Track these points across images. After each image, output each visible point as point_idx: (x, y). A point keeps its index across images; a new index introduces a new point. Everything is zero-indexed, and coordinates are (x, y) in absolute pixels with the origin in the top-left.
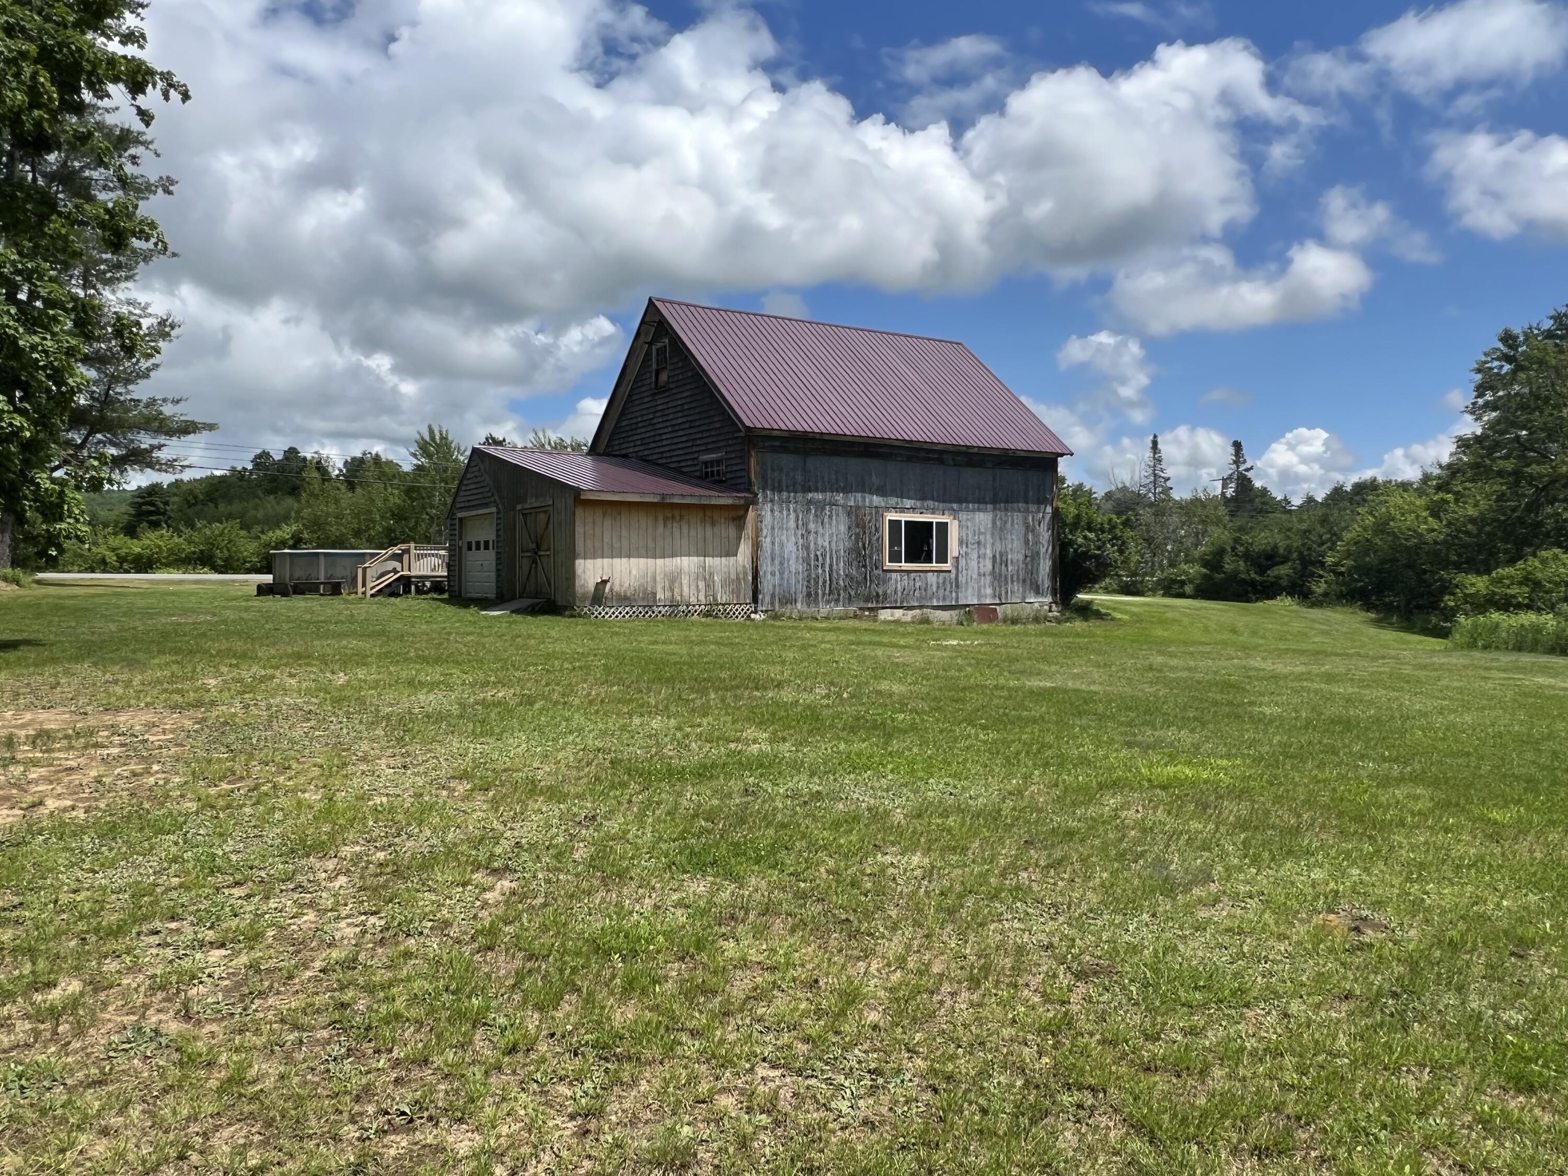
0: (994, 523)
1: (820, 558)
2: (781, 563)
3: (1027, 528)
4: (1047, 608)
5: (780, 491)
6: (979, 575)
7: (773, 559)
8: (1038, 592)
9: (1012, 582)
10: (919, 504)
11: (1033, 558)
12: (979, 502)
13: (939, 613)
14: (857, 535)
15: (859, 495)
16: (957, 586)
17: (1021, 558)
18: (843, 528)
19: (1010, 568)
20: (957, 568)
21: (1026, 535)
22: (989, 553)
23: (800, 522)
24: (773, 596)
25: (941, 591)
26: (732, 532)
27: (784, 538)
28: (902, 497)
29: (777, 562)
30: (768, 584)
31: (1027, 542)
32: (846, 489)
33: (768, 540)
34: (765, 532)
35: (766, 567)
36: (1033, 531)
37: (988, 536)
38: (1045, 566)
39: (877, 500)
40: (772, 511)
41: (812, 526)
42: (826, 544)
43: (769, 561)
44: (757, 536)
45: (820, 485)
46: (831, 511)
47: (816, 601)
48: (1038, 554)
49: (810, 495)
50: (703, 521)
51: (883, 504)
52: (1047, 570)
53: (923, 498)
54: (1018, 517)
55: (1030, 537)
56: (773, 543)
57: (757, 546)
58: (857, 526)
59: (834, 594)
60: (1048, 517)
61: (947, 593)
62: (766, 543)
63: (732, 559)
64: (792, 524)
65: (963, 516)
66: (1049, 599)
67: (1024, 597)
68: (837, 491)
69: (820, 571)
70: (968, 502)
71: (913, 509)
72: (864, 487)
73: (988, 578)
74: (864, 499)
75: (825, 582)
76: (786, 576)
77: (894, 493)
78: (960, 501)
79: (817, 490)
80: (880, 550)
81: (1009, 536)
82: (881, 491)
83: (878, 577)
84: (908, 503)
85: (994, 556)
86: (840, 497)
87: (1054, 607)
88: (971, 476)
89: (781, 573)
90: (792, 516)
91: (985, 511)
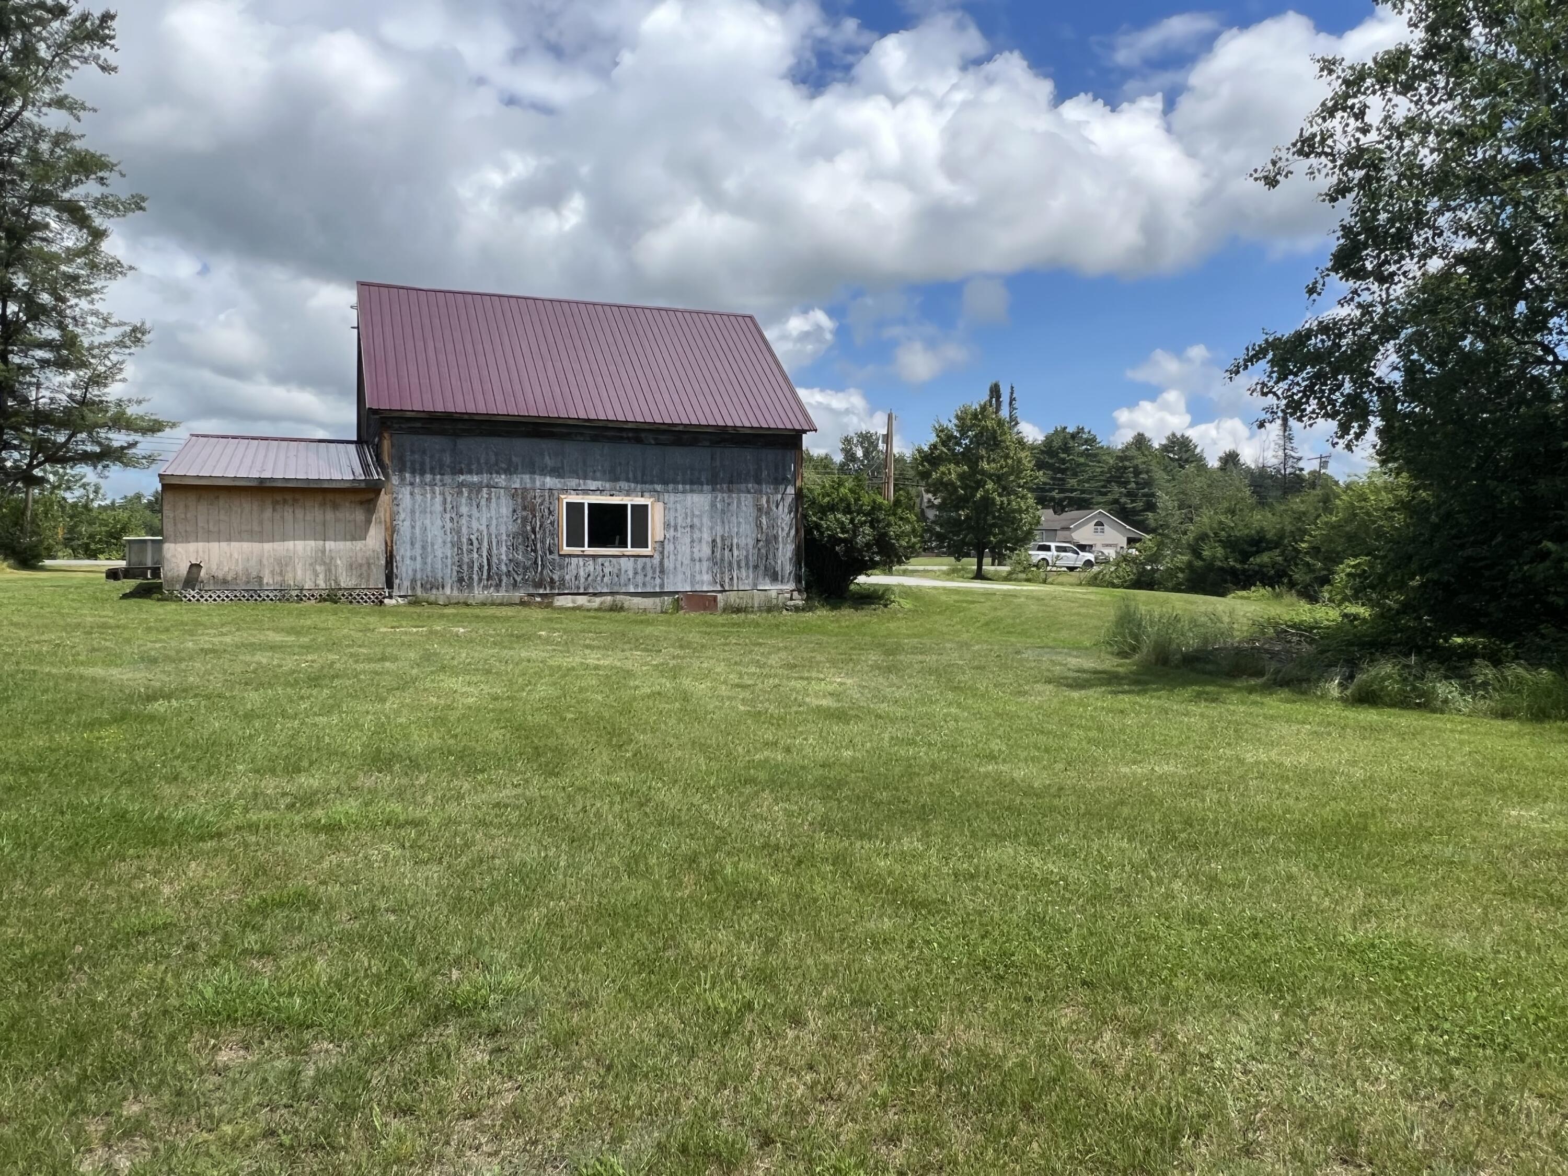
0: (713, 505)
1: (475, 543)
2: (424, 548)
3: (760, 509)
4: (788, 596)
5: (422, 473)
6: (693, 560)
7: (412, 544)
8: (775, 577)
9: (739, 567)
10: (608, 485)
11: (768, 542)
12: (692, 483)
13: (637, 600)
14: (525, 519)
15: (527, 477)
16: (662, 571)
17: (751, 542)
18: (505, 511)
19: (736, 553)
20: (662, 553)
21: (758, 518)
22: (707, 537)
23: (449, 506)
24: (414, 581)
25: (640, 578)
26: (360, 516)
27: (428, 522)
28: (585, 478)
29: (418, 545)
30: (405, 568)
31: (759, 526)
32: (510, 470)
33: (407, 523)
34: (402, 516)
35: (403, 552)
36: (767, 513)
37: (706, 520)
38: (785, 552)
39: (550, 482)
40: (412, 494)
41: (464, 510)
42: (484, 528)
43: (408, 546)
44: (393, 520)
45: (474, 467)
46: (490, 494)
47: (470, 586)
48: (776, 538)
49: (462, 478)
50: (323, 504)
51: (559, 486)
52: (789, 554)
53: (616, 479)
54: (747, 500)
55: (764, 521)
56: (413, 527)
57: (392, 530)
58: (524, 508)
59: (493, 578)
60: (789, 499)
61: (648, 578)
62: (405, 527)
63: (359, 545)
64: (438, 507)
65: (670, 498)
66: (791, 586)
67: (755, 585)
68: (498, 473)
69: (475, 556)
70: (677, 483)
71: (601, 491)
72: (532, 468)
73: (705, 564)
74: (533, 481)
75: (481, 567)
76: (429, 560)
77: (575, 474)
78: (665, 482)
79: (470, 472)
80: (555, 534)
81: (734, 519)
82: (557, 472)
83: (553, 563)
84: (592, 485)
85: (714, 541)
86: (501, 480)
87: (795, 594)
88: (679, 456)
89: (424, 557)
90: (439, 499)
91: (701, 491)
